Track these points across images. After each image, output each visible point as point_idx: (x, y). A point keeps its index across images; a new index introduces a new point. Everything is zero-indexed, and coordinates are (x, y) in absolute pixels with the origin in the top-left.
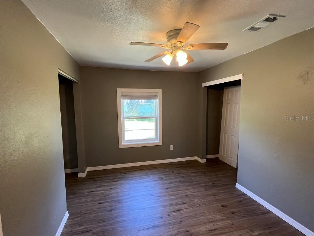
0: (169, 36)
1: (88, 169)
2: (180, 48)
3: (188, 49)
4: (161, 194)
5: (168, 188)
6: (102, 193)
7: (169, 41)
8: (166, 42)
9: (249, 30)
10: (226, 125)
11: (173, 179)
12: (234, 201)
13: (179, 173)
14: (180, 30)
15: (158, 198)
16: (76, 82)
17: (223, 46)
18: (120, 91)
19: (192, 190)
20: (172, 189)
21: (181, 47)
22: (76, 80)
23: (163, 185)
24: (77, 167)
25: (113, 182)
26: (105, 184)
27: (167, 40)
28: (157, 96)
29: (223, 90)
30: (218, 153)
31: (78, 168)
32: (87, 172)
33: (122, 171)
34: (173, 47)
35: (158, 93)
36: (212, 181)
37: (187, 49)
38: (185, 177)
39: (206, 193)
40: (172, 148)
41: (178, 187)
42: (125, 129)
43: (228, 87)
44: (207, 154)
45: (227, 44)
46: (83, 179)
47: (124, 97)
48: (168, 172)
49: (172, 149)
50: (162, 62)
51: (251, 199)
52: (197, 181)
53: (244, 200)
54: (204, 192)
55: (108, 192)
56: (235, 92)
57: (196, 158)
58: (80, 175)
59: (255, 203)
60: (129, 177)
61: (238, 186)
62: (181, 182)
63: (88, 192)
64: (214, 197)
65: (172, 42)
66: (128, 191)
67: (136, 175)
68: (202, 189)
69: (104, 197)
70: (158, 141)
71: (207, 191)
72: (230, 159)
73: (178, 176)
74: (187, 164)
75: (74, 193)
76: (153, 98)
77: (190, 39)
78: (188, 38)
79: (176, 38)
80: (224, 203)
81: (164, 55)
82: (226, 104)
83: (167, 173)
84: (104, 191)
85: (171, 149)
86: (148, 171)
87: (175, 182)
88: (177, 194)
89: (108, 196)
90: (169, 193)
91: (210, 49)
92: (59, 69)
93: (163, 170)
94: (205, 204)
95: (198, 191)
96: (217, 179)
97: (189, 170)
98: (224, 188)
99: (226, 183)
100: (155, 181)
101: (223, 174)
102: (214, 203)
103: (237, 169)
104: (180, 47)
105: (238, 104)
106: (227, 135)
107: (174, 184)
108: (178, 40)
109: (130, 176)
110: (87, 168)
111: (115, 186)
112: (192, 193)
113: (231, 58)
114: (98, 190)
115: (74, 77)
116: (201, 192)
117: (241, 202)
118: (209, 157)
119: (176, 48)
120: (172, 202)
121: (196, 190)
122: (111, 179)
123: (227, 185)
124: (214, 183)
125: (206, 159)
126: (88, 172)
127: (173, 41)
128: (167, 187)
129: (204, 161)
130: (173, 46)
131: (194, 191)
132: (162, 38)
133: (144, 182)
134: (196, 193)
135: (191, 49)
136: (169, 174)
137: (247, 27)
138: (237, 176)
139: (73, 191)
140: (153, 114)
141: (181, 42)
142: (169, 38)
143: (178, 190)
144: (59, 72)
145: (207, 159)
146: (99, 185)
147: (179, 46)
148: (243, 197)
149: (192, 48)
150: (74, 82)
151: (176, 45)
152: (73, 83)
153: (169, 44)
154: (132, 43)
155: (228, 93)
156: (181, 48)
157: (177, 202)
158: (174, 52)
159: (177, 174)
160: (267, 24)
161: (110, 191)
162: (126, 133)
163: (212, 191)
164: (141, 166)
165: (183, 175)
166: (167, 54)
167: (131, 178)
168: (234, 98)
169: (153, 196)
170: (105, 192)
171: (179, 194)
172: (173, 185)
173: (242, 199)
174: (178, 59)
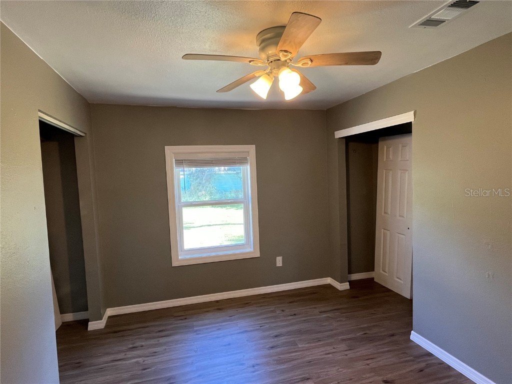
0: (263, 41)
1: (110, 312)
2: (285, 64)
3: (302, 65)
4: (258, 361)
5: (272, 348)
6: (137, 363)
7: (263, 49)
8: (258, 53)
9: (421, 24)
10: (385, 213)
11: (283, 327)
12: (408, 370)
13: (295, 314)
14: (284, 27)
15: (252, 369)
16: (81, 136)
17: (372, 58)
18: (171, 152)
19: (323, 349)
20: (282, 348)
21: (288, 61)
22: (80, 131)
23: (262, 341)
24: (85, 308)
25: (161, 339)
26: (143, 344)
27: (258, 48)
28: (246, 159)
29: (377, 143)
30: (373, 270)
31: (88, 310)
32: (107, 318)
33: (180, 314)
34: (271, 62)
35: (248, 152)
36: (363, 329)
37: (300, 65)
38: (309, 322)
39: (351, 354)
40: (279, 262)
41: (294, 344)
42: (184, 225)
43: (387, 137)
44: (350, 272)
45: (380, 53)
46: (98, 333)
47: (180, 162)
48: (272, 311)
49: (281, 265)
50: (252, 93)
51: (442, 363)
52: (332, 330)
53: (428, 366)
54: (346, 353)
55: (149, 360)
56: (400, 145)
57: (329, 281)
58: (93, 326)
59: (451, 373)
60: (193, 327)
61: (415, 337)
62: (300, 332)
63: (107, 362)
64: (368, 362)
65: (270, 52)
66: (192, 356)
67: (207, 322)
68: (343, 346)
69: (140, 372)
70: (252, 250)
71: (352, 351)
72: (398, 280)
73: (292, 321)
74: (311, 294)
75: (79, 366)
76: (238, 163)
77: (304, 45)
78: (301, 44)
79: (277, 44)
80: (389, 376)
81: (254, 78)
82: (384, 171)
83: (270, 315)
84: (140, 359)
85: (278, 265)
86: (231, 312)
87: (289, 333)
88: (293, 360)
89: (148, 368)
90: (276, 358)
91: (347, 64)
92: (40, 111)
93: (262, 308)
94: (351, 379)
95: (334, 350)
96: (372, 324)
97: (316, 306)
98: (387, 343)
99: (391, 332)
100: (246, 331)
101: (383, 313)
102: (368, 375)
103: (411, 300)
104: (286, 61)
105: (407, 170)
106: (388, 233)
107: (286, 337)
108: (279, 48)
109: (195, 323)
110: (108, 309)
111: (164, 348)
112: (323, 355)
113: (389, 82)
114: (129, 356)
115: (75, 127)
116: (340, 352)
117: (422, 371)
118: (356, 277)
119: (278, 64)
120: (282, 377)
121: (329, 349)
122: (156, 332)
123: (393, 335)
124: (367, 332)
125: (349, 282)
126: (110, 317)
127: (272, 51)
128: (271, 345)
129: (345, 286)
130: (271, 59)
131: (327, 352)
132: (250, 46)
133: (224, 336)
134: (330, 355)
135: (309, 66)
136: (275, 317)
137: (418, 19)
138: (412, 316)
139: (78, 361)
140: (241, 196)
141: (286, 51)
142: (263, 45)
143: (294, 350)
144: (40, 117)
145: (351, 283)
146: (131, 346)
147: (283, 59)
148: (427, 360)
149: (310, 63)
150: (76, 136)
151: (278, 58)
152: (75, 138)
153: (264, 56)
154: (187, 56)
155: (387, 150)
156: (288, 63)
157: (292, 377)
158: (274, 71)
159: (292, 316)
160: (457, 12)
161: (154, 357)
162: (185, 232)
163: (364, 350)
164: (217, 301)
165: (302, 317)
166: (259, 77)
167: (198, 328)
168: (400, 159)
169: (242, 364)
170: (144, 361)
171: (295, 359)
172: (283, 339)
173: (423, 365)
174: (282, 86)
